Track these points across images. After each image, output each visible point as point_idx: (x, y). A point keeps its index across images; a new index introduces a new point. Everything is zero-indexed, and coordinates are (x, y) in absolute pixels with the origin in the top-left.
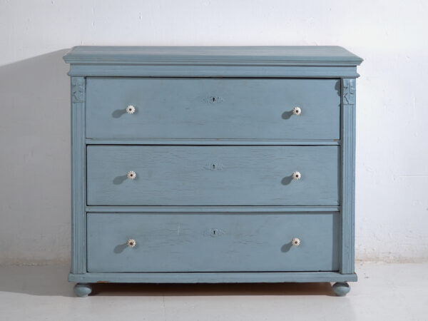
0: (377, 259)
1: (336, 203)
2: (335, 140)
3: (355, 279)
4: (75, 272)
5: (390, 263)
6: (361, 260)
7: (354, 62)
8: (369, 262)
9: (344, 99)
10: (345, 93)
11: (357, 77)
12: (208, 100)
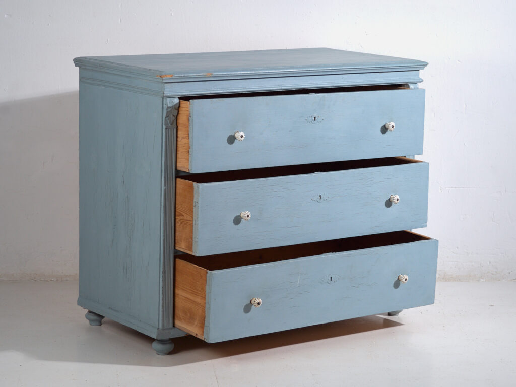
7: (417, 66)
11: (420, 82)
12: (310, 119)
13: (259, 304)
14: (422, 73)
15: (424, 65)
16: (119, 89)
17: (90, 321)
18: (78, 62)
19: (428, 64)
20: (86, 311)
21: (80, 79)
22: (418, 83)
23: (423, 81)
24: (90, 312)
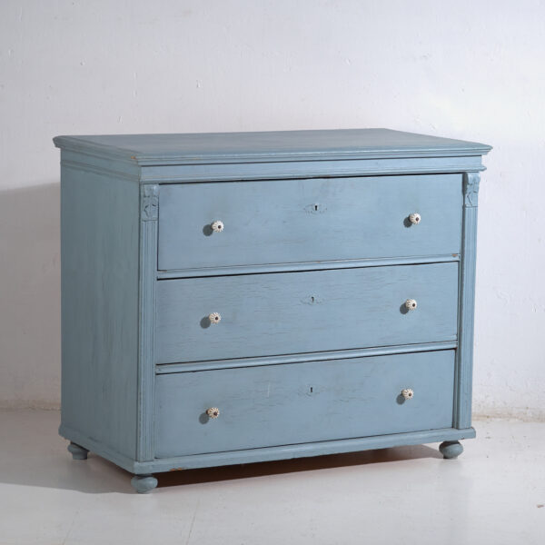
0: (511, 415)
1: (455, 337)
2: (454, 255)
3: (473, 435)
4: (141, 459)
5: (527, 421)
6: (488, 417)
7: (479, 150)
8: (499, 420)
9: (467, 200)
10: (468, 191)
11: (483, 170)
12: (310, 209)
13: (215, 414)
14: (485, 159)
15: (487, 149)
16: (98, 174)
17: (74, 454)
18: (59, 142)
19: (492, 148)
20: (68, 442)
21: (61, 163)
22: (481, 172)
23: (486, 169)
24: (72, 443)
